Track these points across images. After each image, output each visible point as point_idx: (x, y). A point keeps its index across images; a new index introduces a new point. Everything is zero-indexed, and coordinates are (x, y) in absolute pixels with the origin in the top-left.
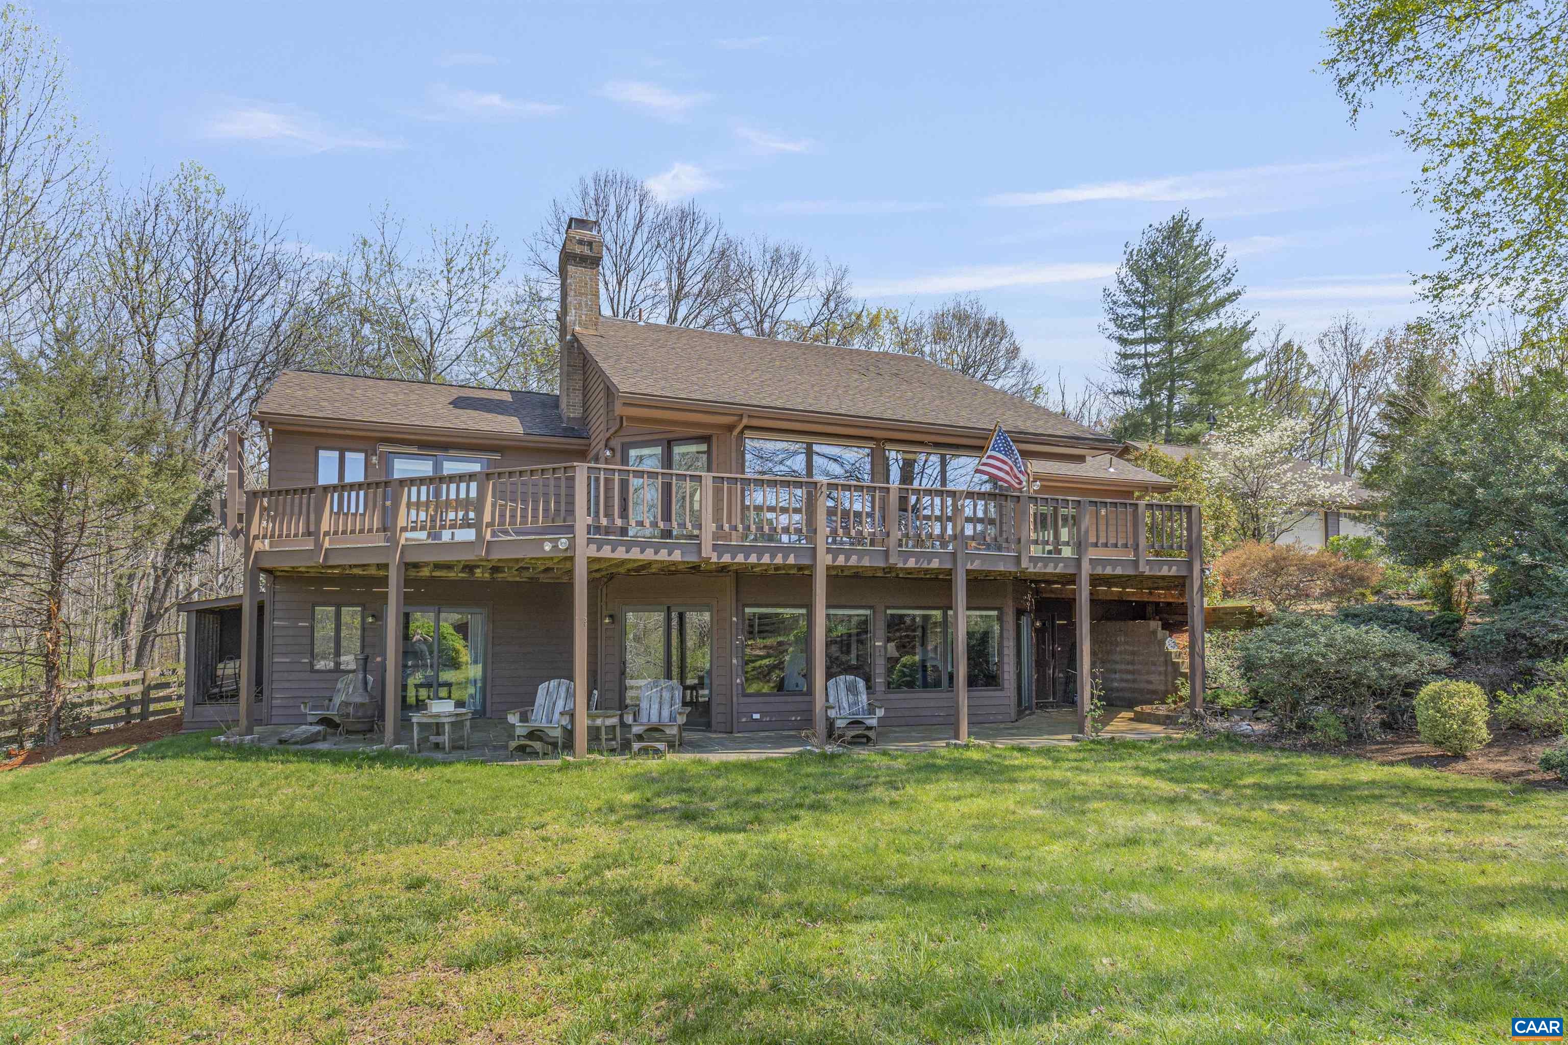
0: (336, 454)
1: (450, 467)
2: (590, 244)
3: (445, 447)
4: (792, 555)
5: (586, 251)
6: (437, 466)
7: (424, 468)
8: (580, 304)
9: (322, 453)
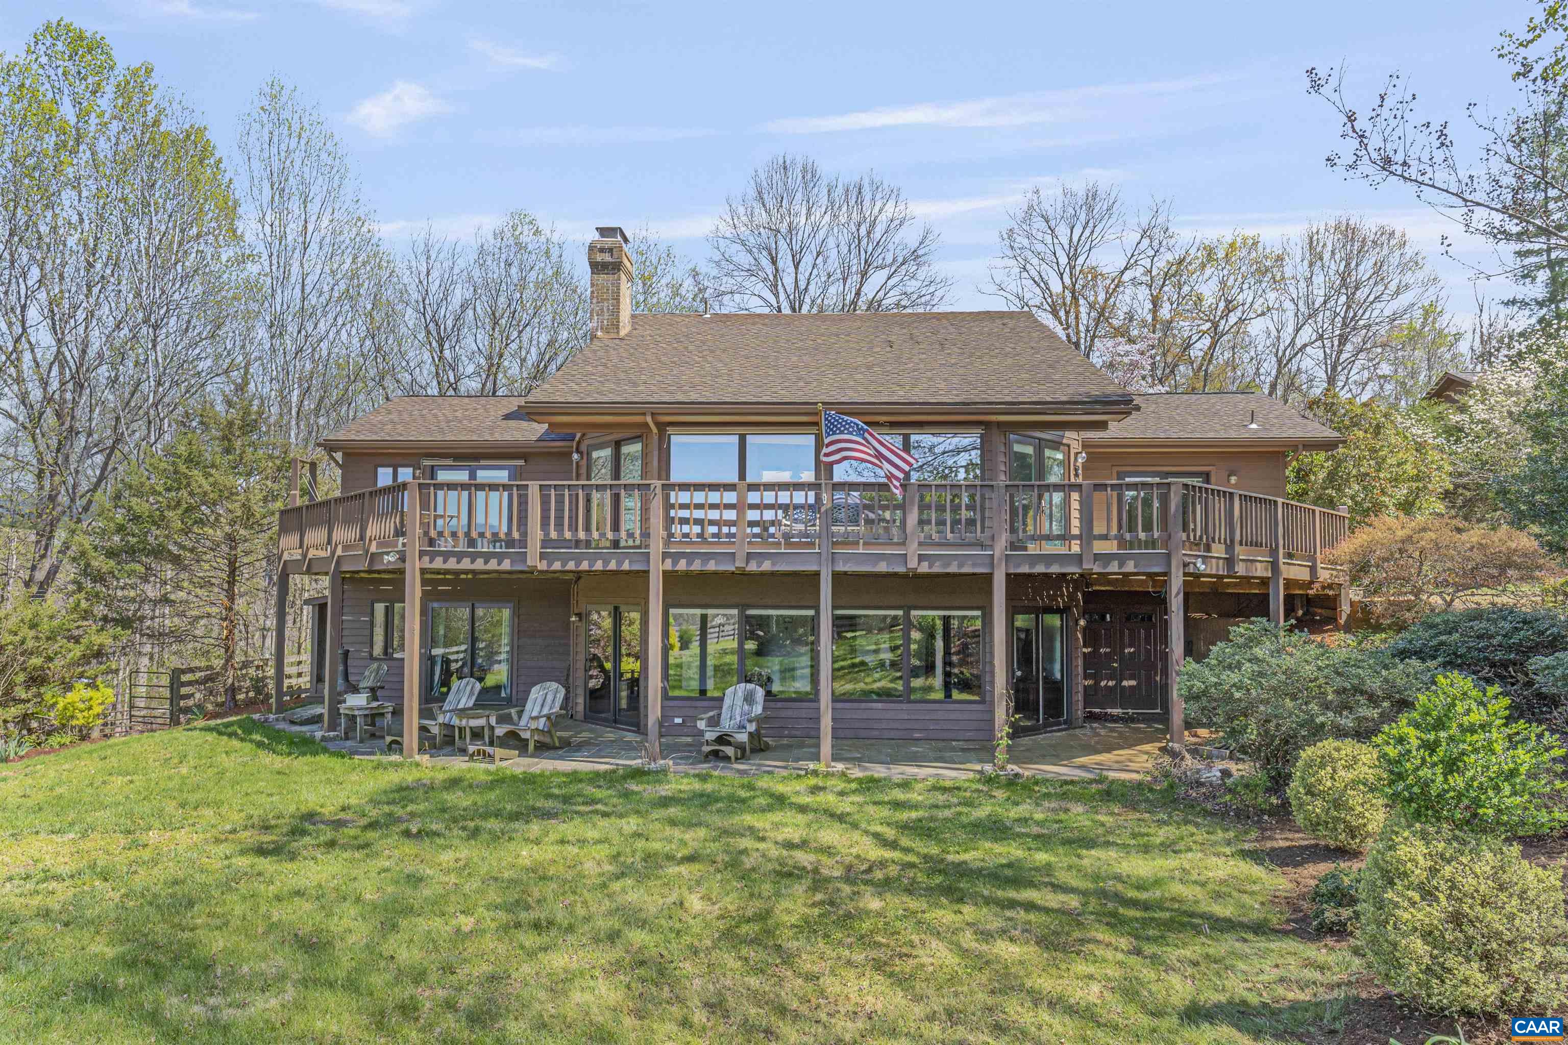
0: (390, 470)
1: (483, 476)
2: (611, 250)
3: (476, 457)
4: (627, 561)
5: (607, 258)
6: (473, 476)
7: (462, 476)
8: (602, 310)
9: (381, 471)
